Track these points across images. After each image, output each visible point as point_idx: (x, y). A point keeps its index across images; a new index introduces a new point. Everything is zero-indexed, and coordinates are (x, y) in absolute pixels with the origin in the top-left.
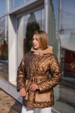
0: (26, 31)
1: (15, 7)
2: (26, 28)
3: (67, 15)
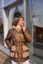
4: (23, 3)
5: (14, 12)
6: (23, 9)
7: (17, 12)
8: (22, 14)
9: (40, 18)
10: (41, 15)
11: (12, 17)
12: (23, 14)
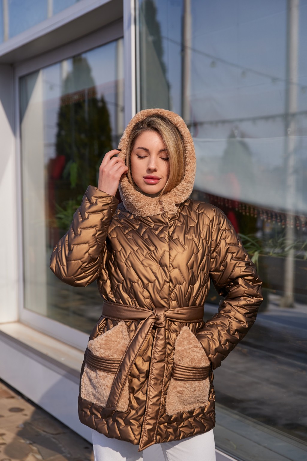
0: (54, 131)
1: (12, 36)
2: (54, 119)
3: (213, 64)
4: (122, 37)
5: (57, 94)
6: (121, 77)
7: (81, 94)
8: (116, 105)
9: (232, 136)
10: (241, 120)
11: (47, 127)
12: (123, 110)
